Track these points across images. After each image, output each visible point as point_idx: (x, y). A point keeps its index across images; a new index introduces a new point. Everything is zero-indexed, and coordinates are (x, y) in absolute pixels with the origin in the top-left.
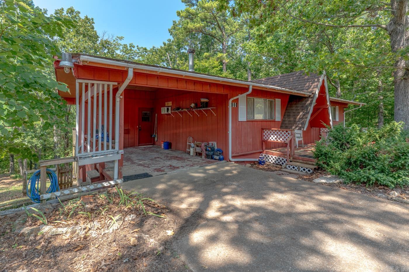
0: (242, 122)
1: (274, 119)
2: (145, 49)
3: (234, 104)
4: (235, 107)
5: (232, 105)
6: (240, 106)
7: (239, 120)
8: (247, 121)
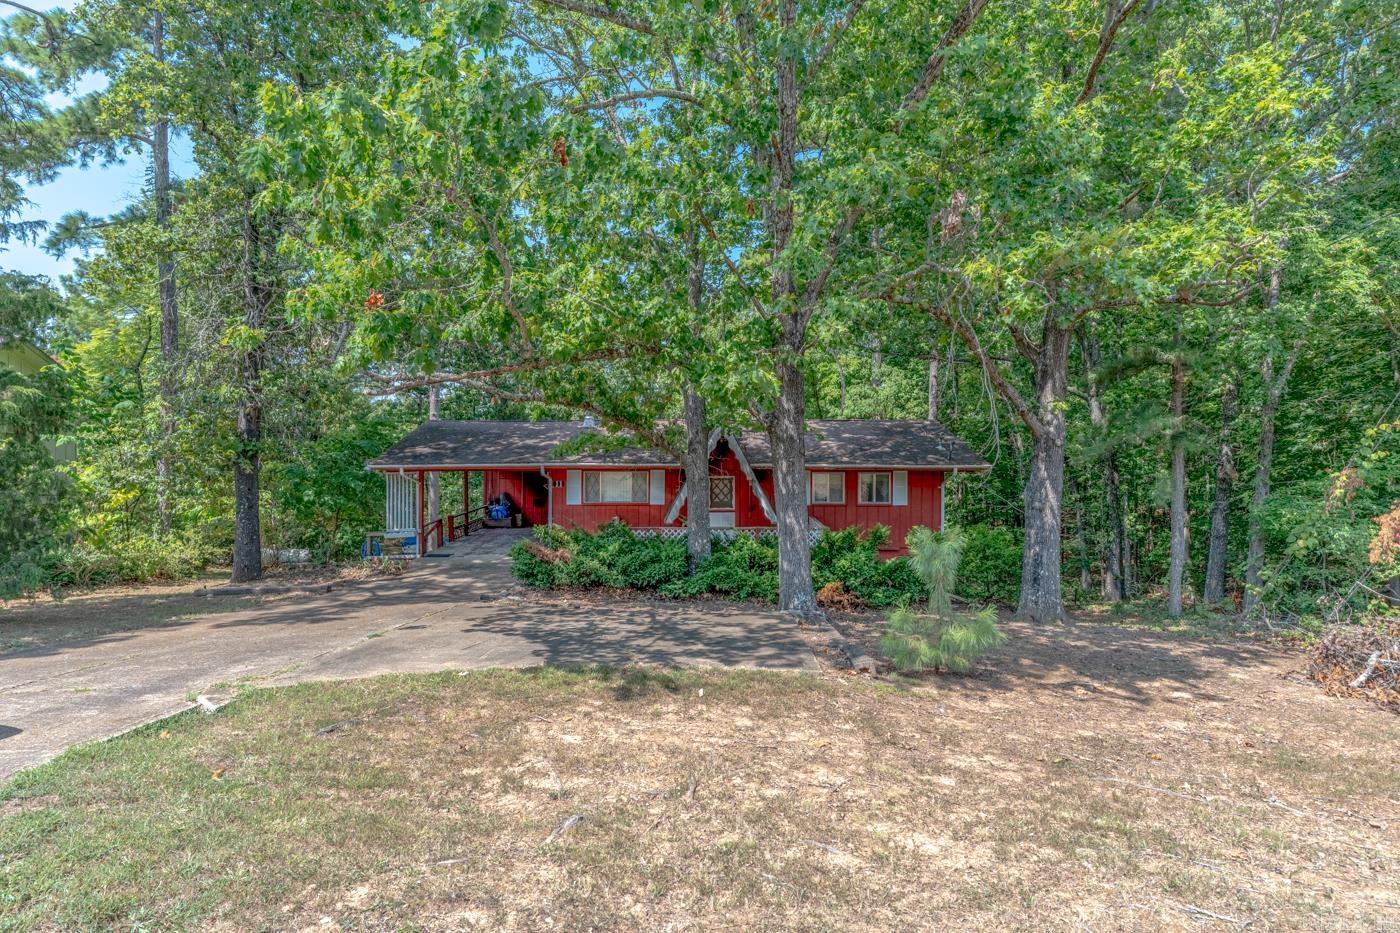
0: (574, 505)
1: (648, 501)
3: (559, 483)
4: (560, 486)
5: (554, 484)
6: (569, 485)
7: (568, 503)
8: (583, 505)
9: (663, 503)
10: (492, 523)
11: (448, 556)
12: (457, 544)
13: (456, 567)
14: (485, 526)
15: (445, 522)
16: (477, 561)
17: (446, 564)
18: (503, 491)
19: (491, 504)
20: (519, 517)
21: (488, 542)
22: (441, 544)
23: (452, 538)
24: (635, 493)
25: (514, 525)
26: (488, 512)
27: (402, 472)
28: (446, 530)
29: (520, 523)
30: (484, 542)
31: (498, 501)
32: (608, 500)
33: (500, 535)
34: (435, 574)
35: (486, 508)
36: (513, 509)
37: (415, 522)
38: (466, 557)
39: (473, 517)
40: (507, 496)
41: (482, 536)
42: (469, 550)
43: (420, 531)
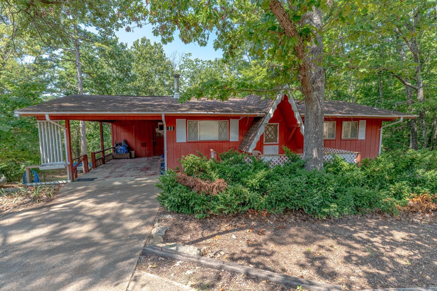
0: (181, 143)
1: (228, 139)
2: (210, 61)
3: (171, 127)
4: (172, 130)
5: (168, 128)
6: (178, 129)
7: (177, 141)
8: (188, 142)
9: (238, 140)
10: (118, 156)
11: (92, 180)
12: (98, 170)
13: (101, 190)
14: (114, 158)
15: (89, 156)
16: (117, 183)
17: (92, 187)
18: (123, 139)
19: (117, 145)
20: (133, 152)
21: (118, 168)
22: (87, 171)
23: (95, 166)
24: (220, 134)
25: (131, 158)
26: (115, 150)
27: (47, 118)
28: (90, 161)
29: (133, 156)
30: (116, 168)
31: (121, 144)
32: (202, 139)
33: (124, 163)
34: (82, 198)
35: (114, 148)
36: (129, 148)
37: (64, 155)
38: (107, 180)
39: (108, 152)
40: (126, 142)
41: (113, 164)
42: (107, 174)
43: (69, 163)
